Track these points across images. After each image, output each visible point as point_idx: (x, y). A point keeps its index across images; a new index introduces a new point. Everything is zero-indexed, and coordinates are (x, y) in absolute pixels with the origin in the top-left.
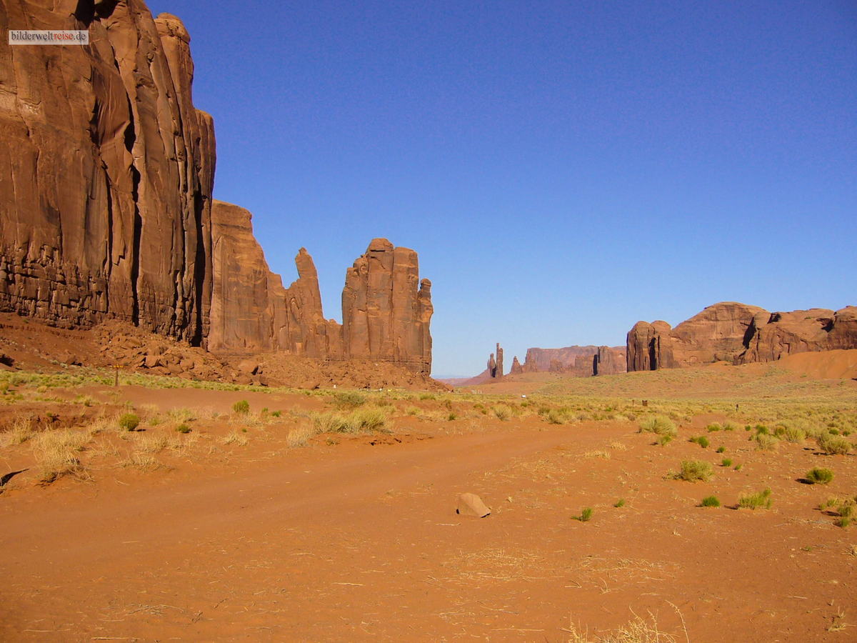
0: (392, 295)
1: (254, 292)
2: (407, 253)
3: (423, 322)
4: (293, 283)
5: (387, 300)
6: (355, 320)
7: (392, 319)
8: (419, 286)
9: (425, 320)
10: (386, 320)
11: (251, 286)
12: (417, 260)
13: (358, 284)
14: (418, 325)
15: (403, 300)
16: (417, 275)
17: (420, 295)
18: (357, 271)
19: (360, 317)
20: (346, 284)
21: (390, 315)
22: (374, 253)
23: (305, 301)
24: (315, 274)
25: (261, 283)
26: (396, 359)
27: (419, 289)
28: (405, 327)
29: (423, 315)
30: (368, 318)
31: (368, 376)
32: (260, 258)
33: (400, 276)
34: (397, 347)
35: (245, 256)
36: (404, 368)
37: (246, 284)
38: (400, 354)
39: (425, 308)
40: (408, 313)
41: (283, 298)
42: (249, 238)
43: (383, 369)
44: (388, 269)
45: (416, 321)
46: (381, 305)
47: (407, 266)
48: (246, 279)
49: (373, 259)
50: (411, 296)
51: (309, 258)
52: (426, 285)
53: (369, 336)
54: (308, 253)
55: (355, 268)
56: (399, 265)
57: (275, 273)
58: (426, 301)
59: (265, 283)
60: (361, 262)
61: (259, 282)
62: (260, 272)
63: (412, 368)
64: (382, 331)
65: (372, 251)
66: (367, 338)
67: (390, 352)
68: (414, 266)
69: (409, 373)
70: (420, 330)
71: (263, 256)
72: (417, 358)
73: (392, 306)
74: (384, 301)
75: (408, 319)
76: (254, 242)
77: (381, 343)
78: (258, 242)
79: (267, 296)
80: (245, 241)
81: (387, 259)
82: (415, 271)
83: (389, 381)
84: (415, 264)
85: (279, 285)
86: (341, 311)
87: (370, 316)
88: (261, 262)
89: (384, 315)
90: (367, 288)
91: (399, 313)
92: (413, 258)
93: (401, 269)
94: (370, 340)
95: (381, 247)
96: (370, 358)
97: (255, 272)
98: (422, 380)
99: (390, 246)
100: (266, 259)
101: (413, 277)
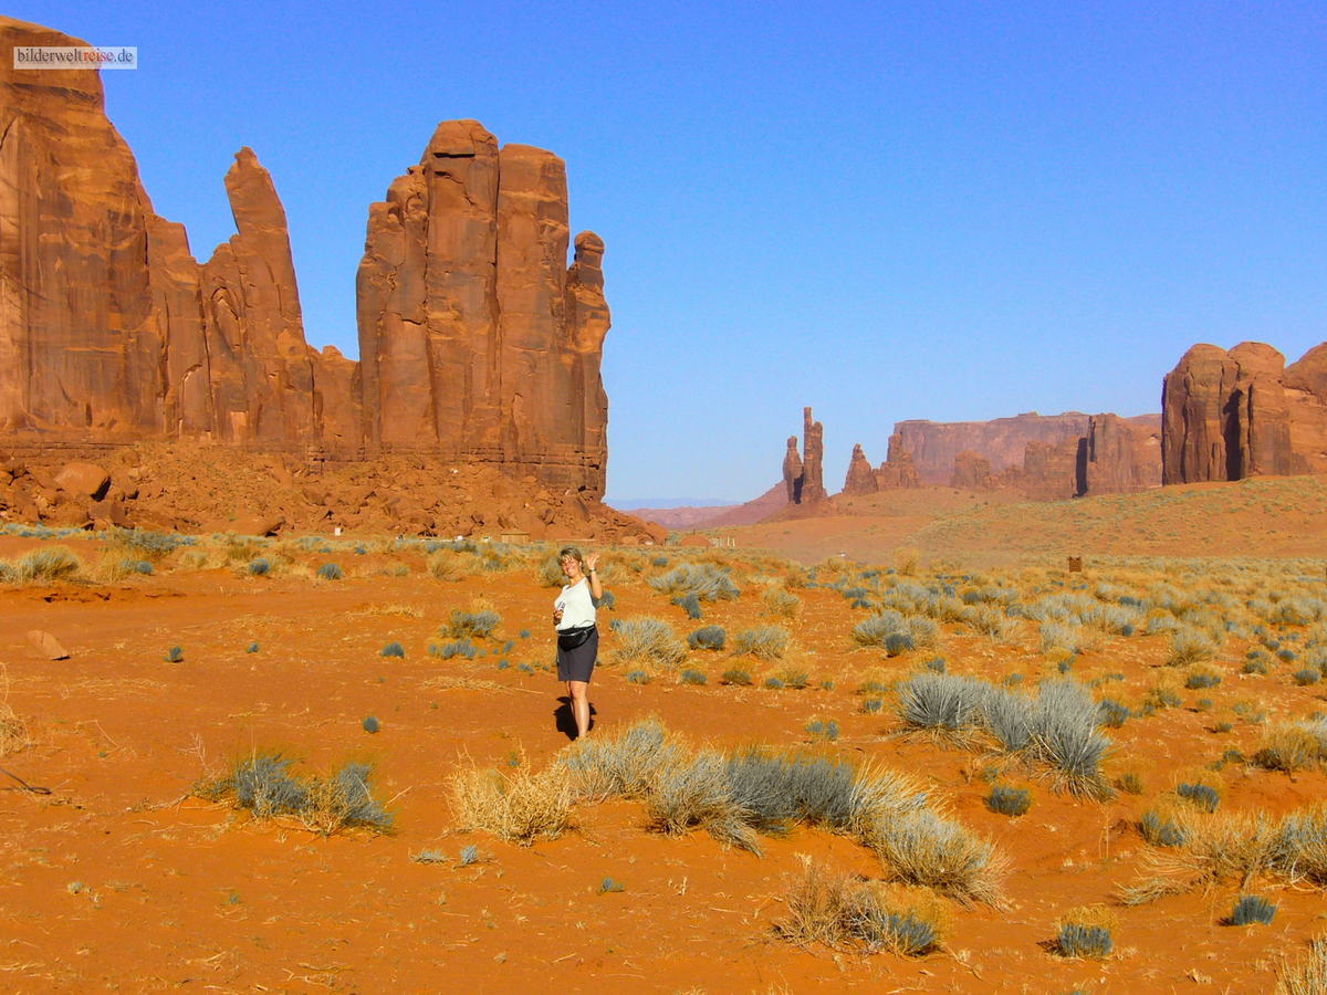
0: (495, 279)
1: (112, 274)
2: (537, 162)
3: (583, 351)
4: (222, 247)
5: (481, 290)
6: (394, 349)
7: (496, 344)
8: (571, 251)
9: (587, 347)
10: (481, 347)
11: (104, 256)
12: (563, 180)
13: (400, 248)
14: (567, 359)
15: (525, 292)
16: (565, 222)
17: (574, 277)
18: (397, 211)
19: (406, 342)
20: (368, 247)
21: (491, 336)
22: (443, 161)
23: (255, 294)
24: (281, 222)
25: (130, 247)
26: (509, 455)
27: (570, 261)
28: (533, 367)
29: (583, 332)
30: (428, 343)
31: (430, 502)
32: (126, 178)
33: (516, 224)
34: (512, 423)
35: (85, 173)
36: (532, 479)
37: (88, 251)
38: (520, 441)
39: (588, 314)
40: (539, 327)
41: (194, 290)
42: (96, 122)
43: (472, 480)
44: (484, 204)
45: (562, 350)
46: (466, 306)
47: (539, 197)
48: (87, 237)
49: (441, 180)
50: (548, 282)
51: (262, 178)
52: (590, 250)
53: (433, 391)
54: (261, 162)
55: (392, 205)
56: (513, 194)
57: (170, 220)
58: (589, 295)
59: (142, 251)
60: (406, 189)
61: (125, 244)
62: (127, 217)
63: (552, 480)
64: (468, 378)
65: (439, 155)
66: (427, 399)
67: (491, 436)
68: (554, 198)
69: (543, 494)
70: (573, 372)
71: (133, 170)
72: (565, 451)
73: (495, 309)
74: (471, 296)
75: (540, 345)
76: (109, 132)
77: (467, 410)
78: (121, 132)
79: (148, 284)
80: (83, 130)
81: (480, 180)
82: (560, 211)
83: (490, 517)
84: (558, 193)
85: (180, 253)
86: (355, 325)
87: (435, 337)
88: (129, 187)
89: (475, 333)
90: (426, 259)
91: (516, 328)
92: (553, 175)
93: (519, 207)
94: (435, 403)
95: (465, 145)
96: (436, 452)
97: (114, 216)
98: (580, 512)
99: (490, 143)
101: (553, 229)
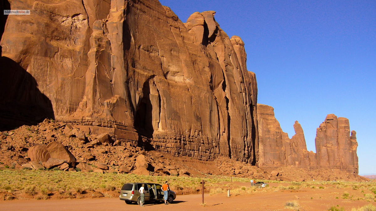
0: (338, 139)
1: (276, 141)
2: (344, 120)
3: (353, 150)
4: (293, 136)
5: (336, 141)
6: (322, 151)
7: (338, 149)
8: (350, 134)
9: (354, 149)
10: (336, 150)
11: (275, 139)
12: (349, 122)
13: (322, 135)
14: (351, 151)
15: (343, 141)
16: (349, 129)
17: (351, 138)
18: (321, 129)
19: (324, 149)
20: (317, 135)
21: (338, 148)
22: (328, 120)
23: (299, 143)
24: (303, 132)
25: (279, 137)
26: (342, 167)
27: (350, 135)
28: (345, 153)
29: (353, 147)
30: (327, 150)
31: (329, 175)
32: (278, 126)
33: (341, 130)
34: (342, 162)
35: (272, 126)
36: (346, 171)
37: (273, 138)
38: (343, 165)
39: (354, 144)
40: (346, 146)
41: (289, 143)
42: (273, 118)
43: (336, 172)
44: (335, 127)
45: (350, 150)
46: (333, 143)
47: (345, 125)
48: (273, 136)
49: (328, 124)
50: (347, 139)
51: (299, 125)
52: (354, 133)
53: (328, 157)
54: (299, 123)
55: (320, 128)
56: (340, 125)
57: (285, 132)
58: (354, 141)
59: (281, 137)
60: (322, 125)
61: (278, 137)
62: (279, 132)
63: (349, 171)
64: (334, 155)
65: (327, 120)
66: (327, 159)
67: (338, 164)
68: (347, 125)
69: (348, 174)
70: (352, 153)
71: (279, 125)
72: (351, 166)
73: (338, 143)
74: (334, 142)
75: (346, 149)
76: (275, 120)
77: (334, 160)
78: (277, 119)
79: (282, 142)
80: (271, 120)
81: (335, 123)
82: (348, 128)
83: (339, 177)
84: (348, 124)
85: (287, 137)
87: (328, 149)
88: (279, 128)
89: (335, 148)
90: (326, 136)
91: (342, 147)
92: (347, 122)
93: (341, 127)
94: (329, 159)
95: (332, 118)
96: (329, 167)
97: (277, 132)
98: (354, 176)
99: (336, 117)
100: (281, 127)
101: (347, 130)
